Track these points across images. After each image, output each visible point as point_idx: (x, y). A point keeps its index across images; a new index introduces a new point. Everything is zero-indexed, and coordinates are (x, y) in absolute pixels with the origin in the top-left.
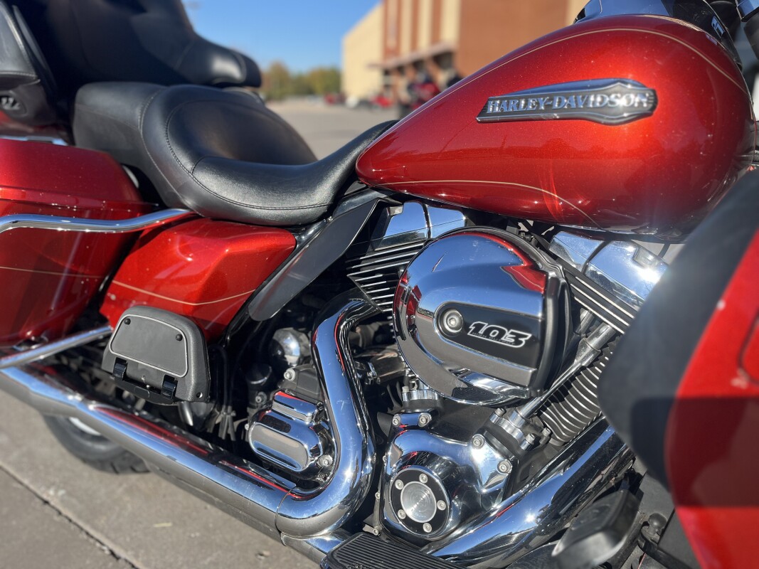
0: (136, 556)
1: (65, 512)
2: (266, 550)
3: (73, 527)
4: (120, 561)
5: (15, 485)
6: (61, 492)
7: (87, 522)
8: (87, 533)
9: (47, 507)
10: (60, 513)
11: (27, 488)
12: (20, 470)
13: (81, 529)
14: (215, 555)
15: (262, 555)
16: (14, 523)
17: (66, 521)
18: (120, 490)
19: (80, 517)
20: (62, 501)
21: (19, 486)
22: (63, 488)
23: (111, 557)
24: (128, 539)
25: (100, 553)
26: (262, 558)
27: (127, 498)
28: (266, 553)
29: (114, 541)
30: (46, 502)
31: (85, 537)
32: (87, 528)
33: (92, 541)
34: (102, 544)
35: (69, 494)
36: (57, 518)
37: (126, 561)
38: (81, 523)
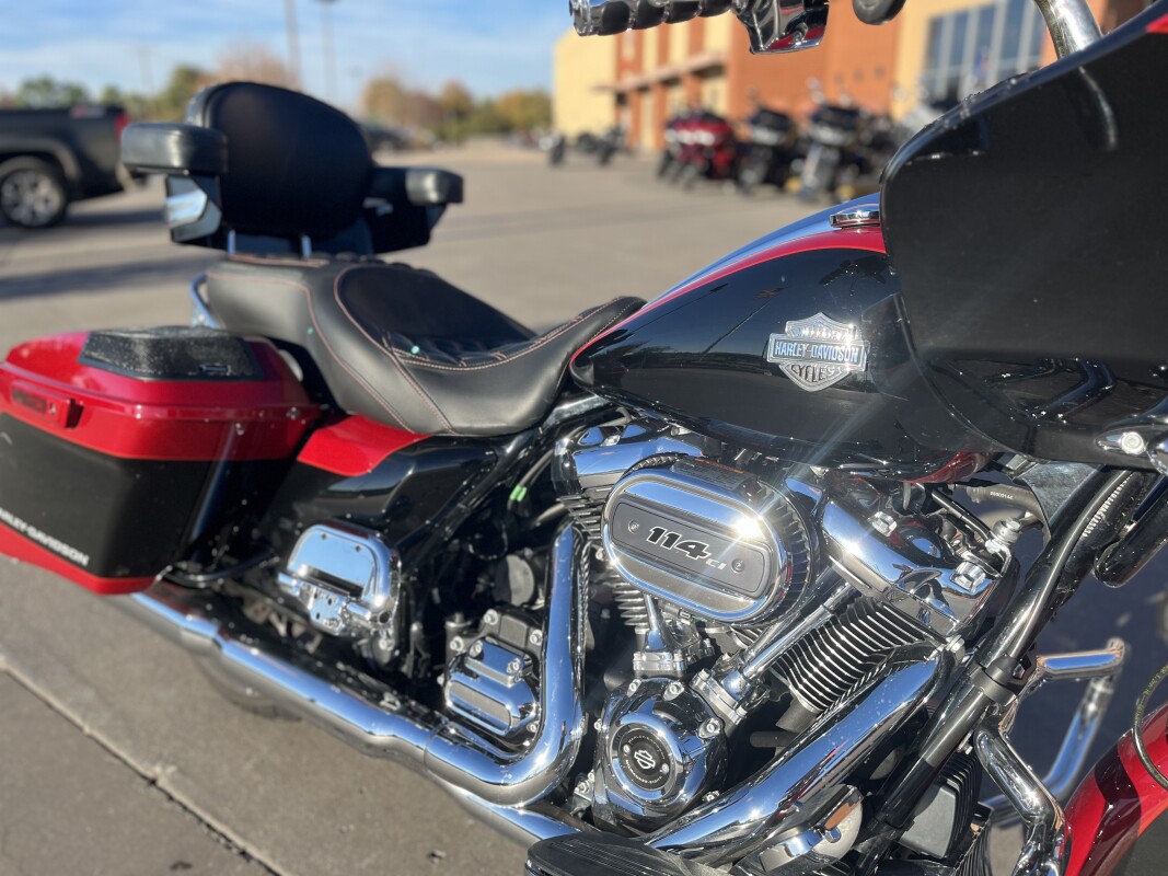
1: (178, 796)
2: (441, 850)
4: (253, 863)
5: (109, 758)
6: (171, 769)
7: (207, 809)
8: (209, 826)
9: (153, 789)
10: (171, 798)
11: (125, 763)
12: (116, 739)
13: (200, 820)
14: (374, 855)
15: (433, 855)
16: (111, 811)
17: (179, 809)
18: (247, 767)
19: (197, 803)
20: (173, 781)
21: (116, 761)
22: (174, 763)
23: (241, 858)
24: (261, 833)
25: (225, 851)
27: (257, 777)
29: (244, 836)
30: (153, 782)
33: (214, 835)
35: (181, 771)
36: (167, 805)
37: (260, 862)
38: (199, 812)
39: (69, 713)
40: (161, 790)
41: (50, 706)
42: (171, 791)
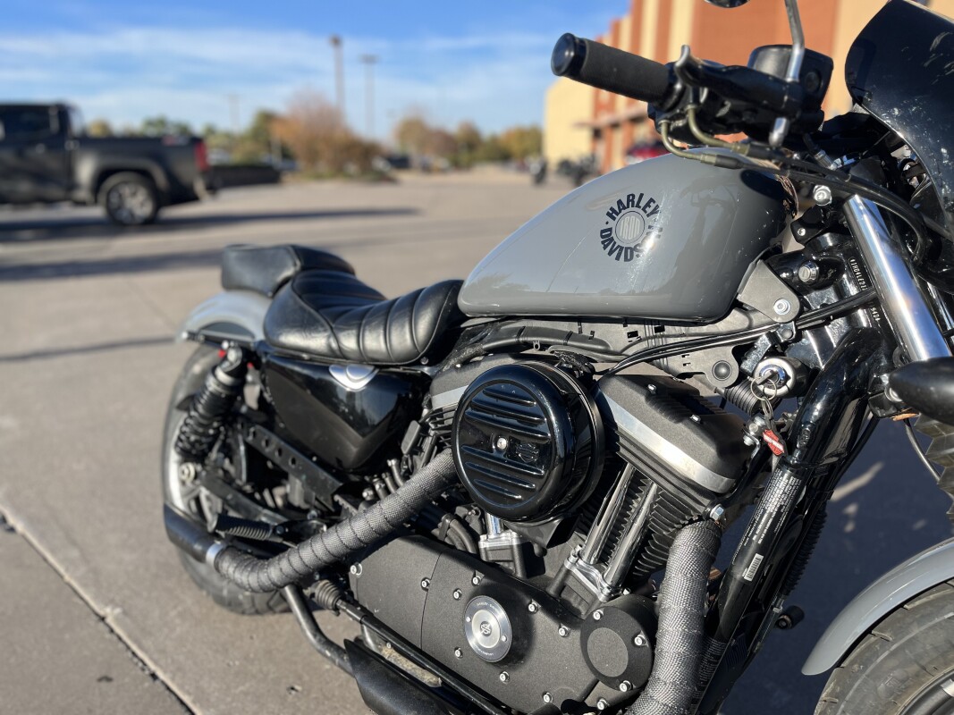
0: (173, 679)
1: (118, 630)
2: (299, 685)
3: (121, 646)
4: (157, 682)
5: (77, 600)
6: (118, 611)
7: (136, 641)
8: (134, 654)
9: (101, 624)
10: (112, 631)
11: (87, 603)
12: (85, 586)
13: (128, 648)
14: (248, 685)
15: (293, 689)
16: (67, 636)
17: (115, 638)
18: (173, 613)
19: (130, 636)
20: (117, 619)
21: (81, 602)
22: (122, 606)
23: (150, 679)
24: (169, 661)
25: (140, 672)
26: (293, 692)
27: (178, 621)
28: (297, 687)
29: (156, 662)
30: (103, 619)
31: (130, 654)
32: (134, 648)
33: (135, 660)
34: (145, 664)
35: (125, 613)
36: (108, 636)
37: (163, 683)
38: (129, 642)
39: (57, 565)
40: (108, 625)
41: (45, 560)
42: (113, 625)
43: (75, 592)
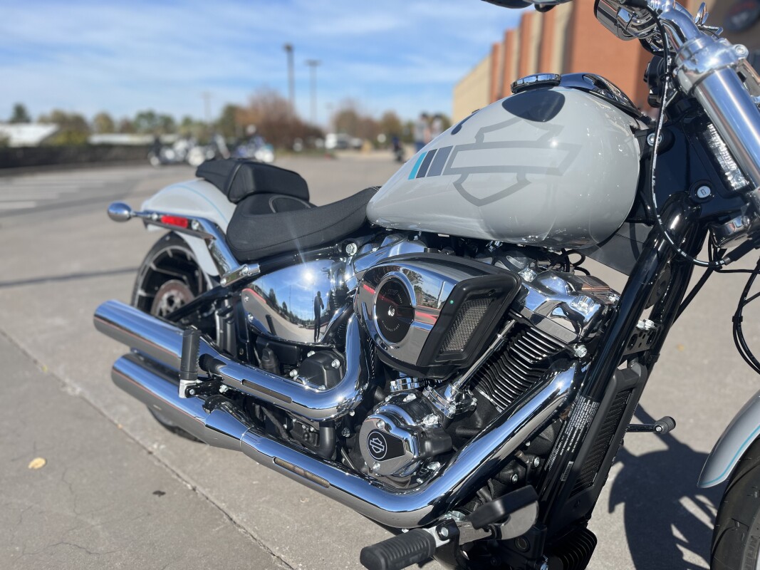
39: (112, 418)
40: (155, 457)
41: (102, 413)
42: (160, 457)
43: (127, 434)
